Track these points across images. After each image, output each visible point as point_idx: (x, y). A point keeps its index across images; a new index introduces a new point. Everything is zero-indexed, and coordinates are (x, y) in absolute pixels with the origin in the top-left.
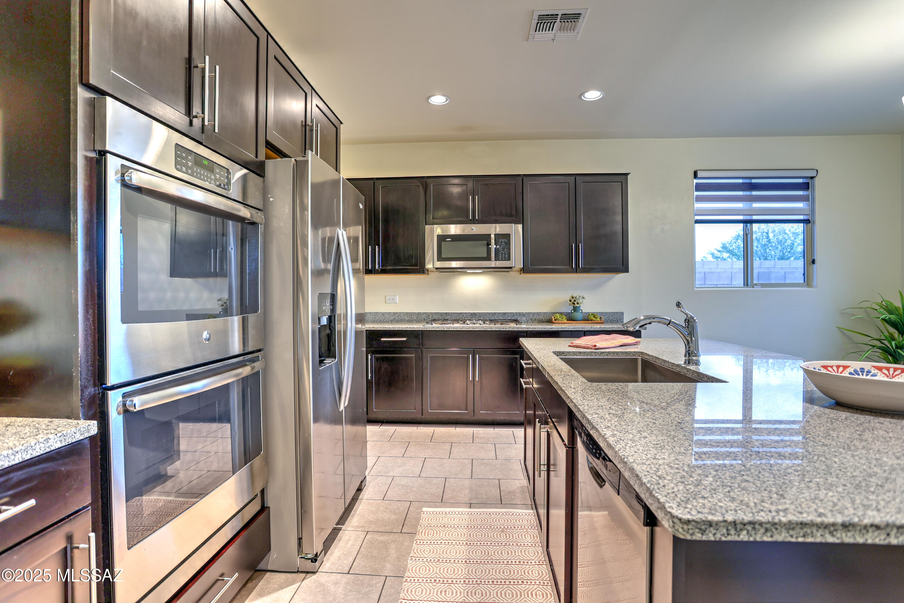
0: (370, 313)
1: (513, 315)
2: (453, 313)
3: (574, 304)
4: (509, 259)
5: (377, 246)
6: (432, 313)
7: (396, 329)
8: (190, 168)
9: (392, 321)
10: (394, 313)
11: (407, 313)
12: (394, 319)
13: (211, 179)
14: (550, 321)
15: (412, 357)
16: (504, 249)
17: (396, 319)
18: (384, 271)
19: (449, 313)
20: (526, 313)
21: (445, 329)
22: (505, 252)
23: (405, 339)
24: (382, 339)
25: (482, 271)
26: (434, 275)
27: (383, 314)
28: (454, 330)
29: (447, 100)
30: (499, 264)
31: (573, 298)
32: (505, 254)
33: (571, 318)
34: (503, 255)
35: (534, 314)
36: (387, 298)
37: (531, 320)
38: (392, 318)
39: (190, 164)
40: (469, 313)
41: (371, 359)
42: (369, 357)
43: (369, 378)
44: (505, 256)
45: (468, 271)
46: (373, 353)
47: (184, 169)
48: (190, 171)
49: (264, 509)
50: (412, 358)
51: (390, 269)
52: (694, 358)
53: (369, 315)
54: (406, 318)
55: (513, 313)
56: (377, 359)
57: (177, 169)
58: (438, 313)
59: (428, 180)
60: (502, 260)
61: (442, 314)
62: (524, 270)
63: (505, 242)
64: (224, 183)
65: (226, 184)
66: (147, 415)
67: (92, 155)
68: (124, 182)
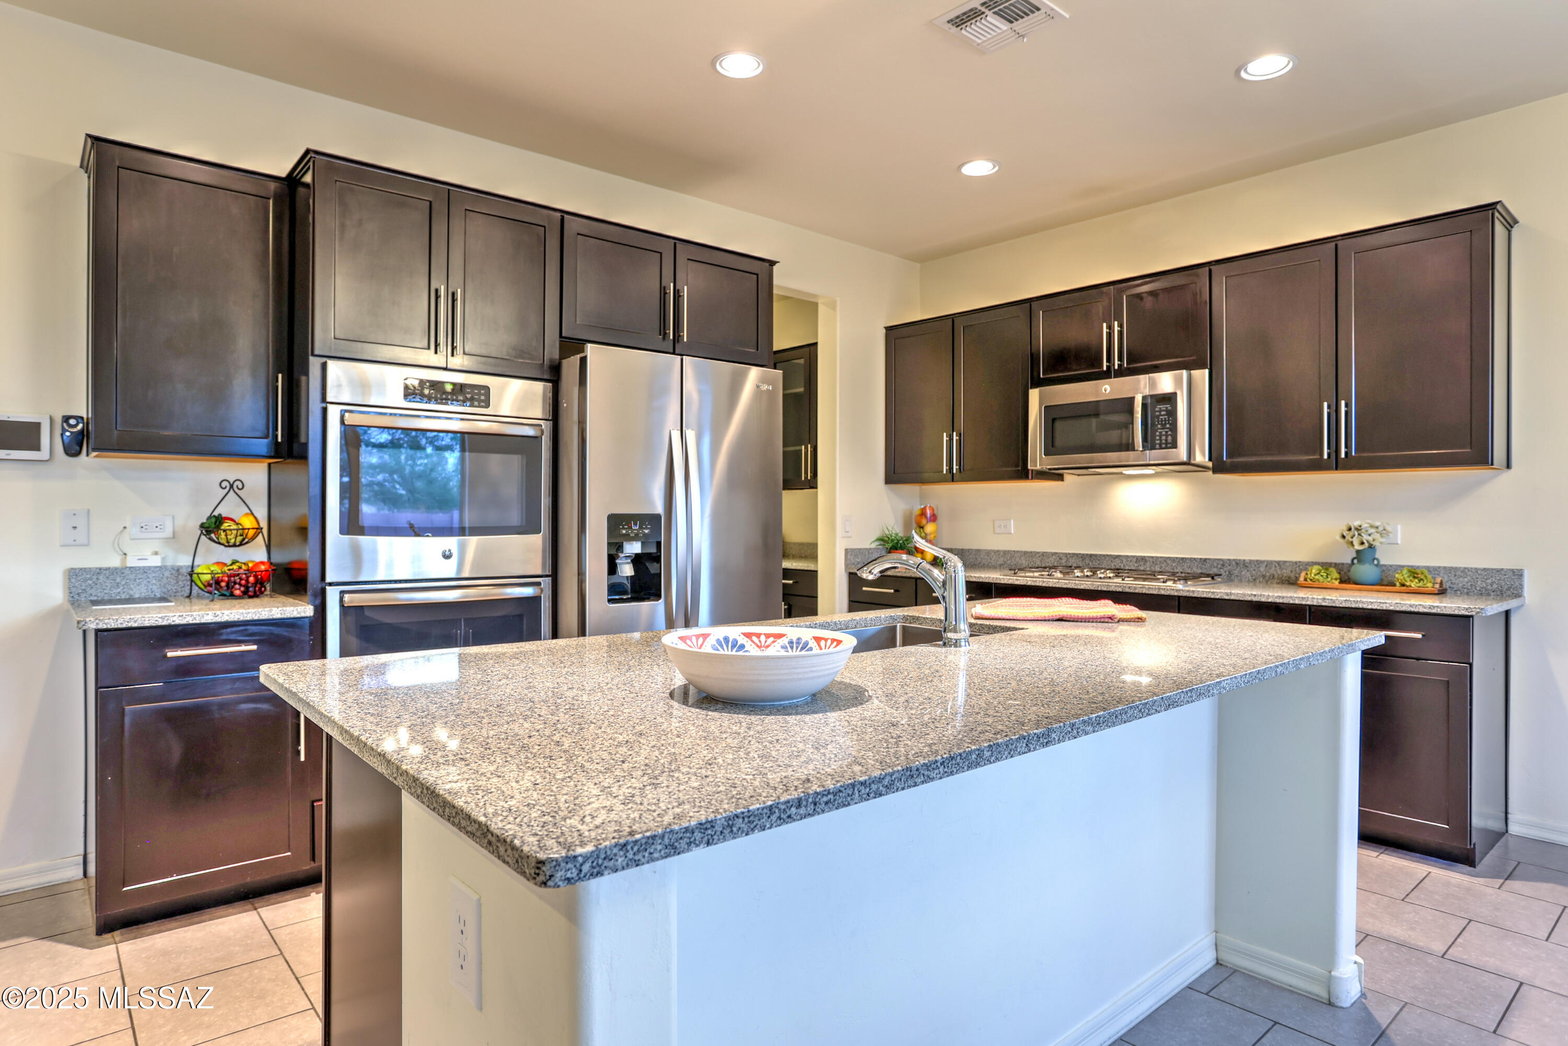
0: (969, 550)
1: (1223, 565)
3: (1352, 543)
4: (1174, 445)
5: (955, 433)
11: (1025, 553)
12: (1005, 563)
13: (458, 401)
14: (1291, 582)
16: (1166, 424)
17: (1008, 562)
20: (1251, 562)
22: (1166, 432)
25: (1153, 472)
27: (988, 553)
29: (994, 167)
31: (1349, 529)
32: (1167, 436)
33: (1347, 579)
34: (1164, 438)
35: (1269, 564)
36: (996, 524)
37: (1264, 576)
38: (1001, 561)
40: (1134, 557)
44: (1166, 440)
47: (417, 398)
48: (426, 399)
53: (967, 553)
54: (1024, 561)
55: (1222, 560)
57: (407, 400)
58: (1077, 555)
59: (1034, 304)
60: (1161, 448)
62: (1219, 467)
63: (1167, 410)
64: (480, 401)
65: (483, 401)
66: (367, 613)
67: (324, 405)
68: (344, 423)
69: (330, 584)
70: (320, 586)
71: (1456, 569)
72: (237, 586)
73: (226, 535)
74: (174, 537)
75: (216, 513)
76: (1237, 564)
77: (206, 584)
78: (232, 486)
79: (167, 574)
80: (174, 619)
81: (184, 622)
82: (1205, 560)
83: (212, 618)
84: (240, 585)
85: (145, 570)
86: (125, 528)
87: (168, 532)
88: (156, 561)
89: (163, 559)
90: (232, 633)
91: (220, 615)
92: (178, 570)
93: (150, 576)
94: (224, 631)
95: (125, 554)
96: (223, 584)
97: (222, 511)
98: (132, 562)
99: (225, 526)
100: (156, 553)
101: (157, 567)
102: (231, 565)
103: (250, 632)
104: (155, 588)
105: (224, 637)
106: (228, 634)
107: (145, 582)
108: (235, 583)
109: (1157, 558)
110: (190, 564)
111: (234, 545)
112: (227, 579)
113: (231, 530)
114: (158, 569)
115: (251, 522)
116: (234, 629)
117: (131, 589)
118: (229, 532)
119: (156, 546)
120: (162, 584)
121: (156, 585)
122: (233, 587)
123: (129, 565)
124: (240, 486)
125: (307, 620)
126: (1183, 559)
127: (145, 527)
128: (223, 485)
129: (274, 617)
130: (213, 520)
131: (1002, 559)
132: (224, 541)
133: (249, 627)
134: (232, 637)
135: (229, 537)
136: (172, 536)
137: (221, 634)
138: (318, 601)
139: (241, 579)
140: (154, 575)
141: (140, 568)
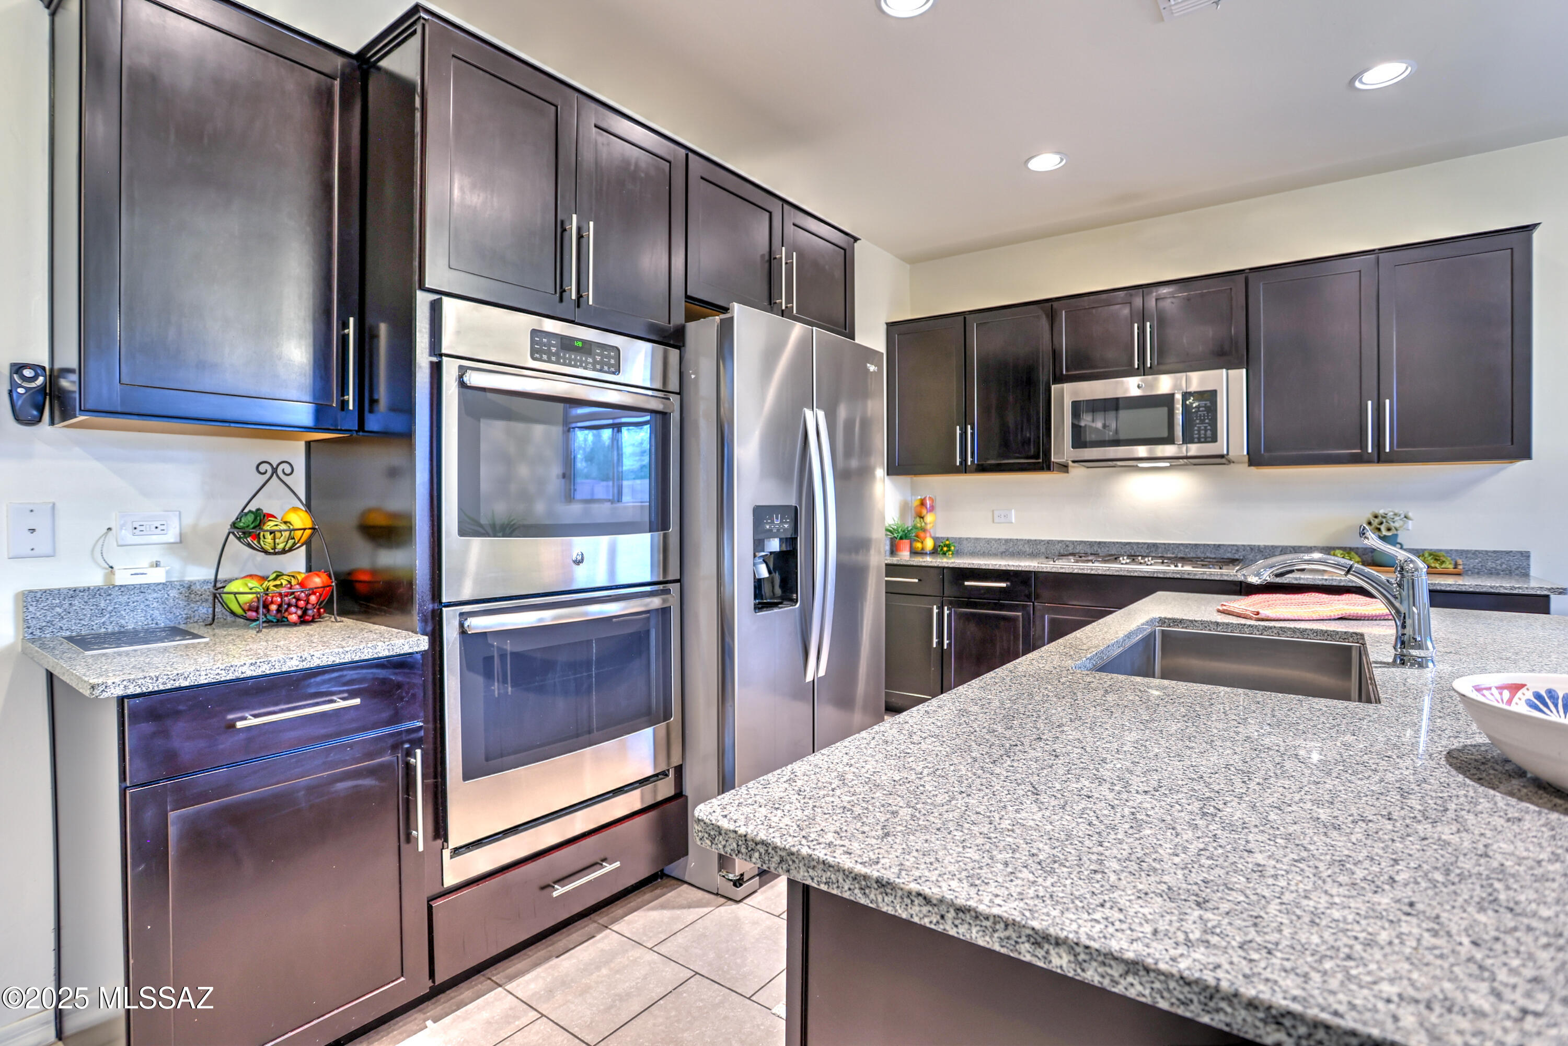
0: (967, 539)
1: (1237, 550)
3: (1379, 530)
4: (1214, 439)
5: (969, 427)
6: (1073, 542)
7: (991, 567)
8: (554, 354)
9: (1003, 554)
10: (1007, 541)
11: (1029, 541)
12: (1007, 550)
13: (587, 363)
15: (1018, 616)
16: (1204, 419)
17: (1011, 550)
18: (982, 468)
19: (1105, 543)
20: (1266, 547)
21: (1076, 571)
22: (1206, 427)
23: (1003, 585)
24: (966, 583)
25: (1168, 464)
26: (1077, 472)
27: (988, 541)
29: (1062, 160)
30: (1194, 449)
31: (1376, 517)
32: (1206, 430)
34: (1203, 432)
35: (1284, 548)
36: (996, 513)
38: (1003, 548)
39: (554, 349)
40: (1145, 544)
41: (949, 616)
42: (946, 612)
43: (945, 647)
44: (1205, 434)
46: (952, 604)
47: (545, 357)
48: (553, 359)
49: (679, 795)
50: (1014, 620)
51: (991, 465)
52: (1414, 652)
53: (965, 542)
54: (1027, 549)
56: (960, 616)
57: (534, 358)
58: (1085, 542)
59: (1055, 304)
60: (1200, 442)
61: (1091, 544)
62: (1255, 459)
63: (1206, 407)
64: (610, 366)
65: (612, 366)
66: (490, 640)
67: (435, 359)
68: (462, 384)
69: (449, 605)
70: (431, 606)
71: (1467, 552)
72: (293, 609)
73: (274, 539)
74: (181, 542)
75: (252, 507)
76: (1252, 549)
77: (246, 607)
78: (275, 470)
79: (173, 593)
80: (244, 669)
81: (258, 672)
82: (1219, 546)
83: (298, 663)
84: (297, 606)
85: (142, 589)
86: (109, 529)
87: (171, 536)
88: (157, 576)
89: (167, 572)
90: (324, 682)
91: (309, 658)
92: (193, 586)
93: (150, 597)
94: (312, 680)
95: (112, 567)
96: (274, 607)
97: (261, 503)
98: (122, 578)
99: (269, 525)
100: (157, 565)
101: (159, 584)
102: (275, 579)
103: (348, 678)
104: (156, 613)
105: (312, 690)
106: (319, 684)
107: (142, 606)
108: (289, 605)
109: (1169, 544)
110: (213, 577)
111: (284, 552)
112: (279, 600)
113: (280, 531)
114: (160, 587)
115: (302, 520)
116: (327, 677)
117: (124, 618)
118: (278, 534)
119: (155, 554)
120: (168, 608)
121: (158, 609)
122: (286, 610)
123: (118, 583)
124: (288, 470)
125: (419, 656)
126: (1196, 545)
127: (139, 528)
128: (263, 468)
129: (380, 655)
130: (250, 518)
131: (1004, 547)
132: (268, 548)
133: (345, 673)
134: (323, 689)
135: (277, 541)
136: (178, 540)
137: (309, 686)
138: (429, 629)
139: (298, 599)
140: (155, 595)
141: (134, 586)
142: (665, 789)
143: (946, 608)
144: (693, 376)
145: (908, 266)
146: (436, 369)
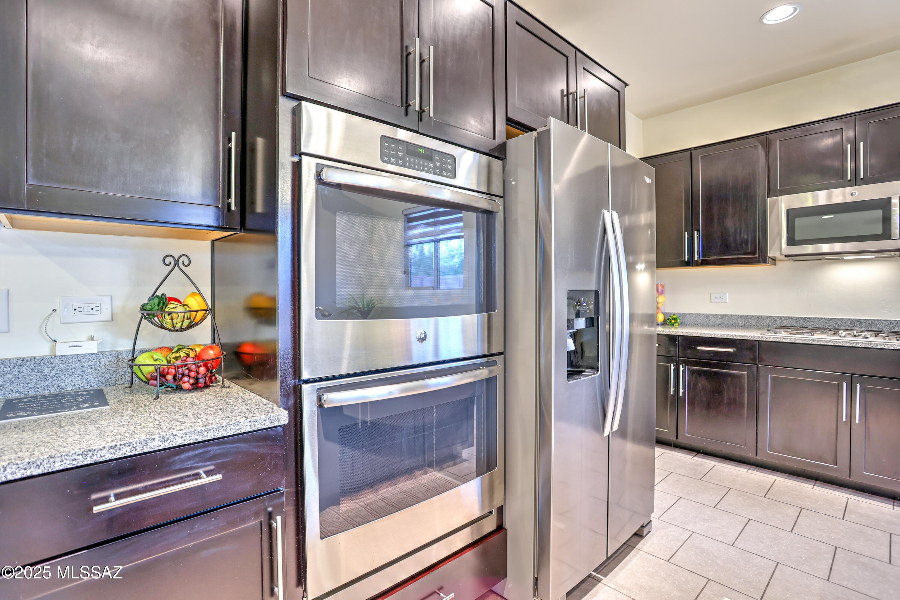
0: (689, 314)
2: (818, 318)
5: (696, 232)
6: (780, 318)
7: (719, 337)
8: (401, 159)
9: (719, 326)
10: (723, 316)
11: (741, 316)
12: (723, 323)
13: (429, 168)
15: (743, 375)
17: (726, 323)
18: (705, 263)
19: (810, 318)
21: (798, 341)
23: (731, 350)
24: (699, 348)
25: (874, 256)
26: (784, 266)
27: (707, 316)
28: (814, 343)
29: (794, 11)
36: (713, 296)
38: (719, 321)
39: (401, 154)
41: (684, 372)
42: (681, 369)
43: (681, 395)
45: (845, 258)
46: (686, 363)
47: (393, 160)
48: (400, 162)
49: (500, 528)
50: (741, 376)
51: (714, 260)
53: (688, 316)
54: (740, 322)
56: (692, 372)
57: (383, 161)
58: (791, 318)
59: (771, 136)
61: (797, 319)
64: (448, 171)
65: (449, 171)
66: (345, 412)
68: (319, 181)
69: (307, 382)
72: (186, 379)
73: (172, 319)
74: (112, 320)
75: (159, 293)
77: (149, 377)
78: (176, 263)
79: (104, 361)
80: (103, 453)
81: (119, 455)
83: (160, 443)
84: (189, 376)
85: (79, 358)
86: (55, 310)
87: (106, 315)
88: (91, 348)
89: (100, 344)
90: (189, 459)
91: (172, 438)
92: (118, 355)
93: (85, 365)
94: (177, 458)
95: (55, 341)
96: (170, 377)
97: (167, 290)
98: (62, 350)
99: (170, 307)
100: (92, 339)
101: (92, 354)
102: (177, 352)
103: (212, 453)
104: (90, 377)
105: (177, 467)
106: (183, 461)
107: (79, 372)
108: (183, 375)
110: (131, 348)
111: (181, 330)
112: (173, 371)
113: (177, 313)
114: (94, 356)
115: (198, 303)
116: (191, 453)
117: (64, 382)
118: (175, 316)
119: (91, 330)
120: (100, 373)
121: (92, 374)
122: (180, 380)
123: (58, 354)
124: (186, 262)
125: (280, 429)
127: (78, 309)
128: (167, 261)
129: (243, 431)
130: (156, 301)
131: (720, 320)
132: (169, 326)
133: (209, 449)
134: (188, 464)
135: (175, 321)
136: (110, 319)
137: (174, 463)
138: (291, 402)
139: (190, 370)
140: (90, 363)
141: (72, 356)
142: (490, 525)
143: (681, 366)
144: (513, 183)
145: (641, 121)
146: (297, 168)
